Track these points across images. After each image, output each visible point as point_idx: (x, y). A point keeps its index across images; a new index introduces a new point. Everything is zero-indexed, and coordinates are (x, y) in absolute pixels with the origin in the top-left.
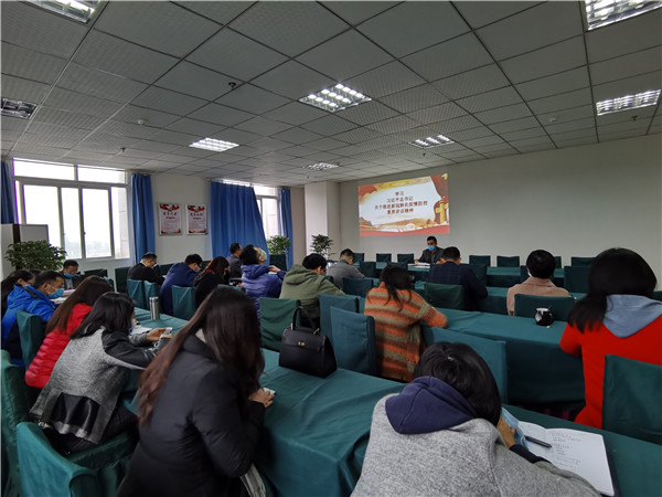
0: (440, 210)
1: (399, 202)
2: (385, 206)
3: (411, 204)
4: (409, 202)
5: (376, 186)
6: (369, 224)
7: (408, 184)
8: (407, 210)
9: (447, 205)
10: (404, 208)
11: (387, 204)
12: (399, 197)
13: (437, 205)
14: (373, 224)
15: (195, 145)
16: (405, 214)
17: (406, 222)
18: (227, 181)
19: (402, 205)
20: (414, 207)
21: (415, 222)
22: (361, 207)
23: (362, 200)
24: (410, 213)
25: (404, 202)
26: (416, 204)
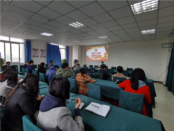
5: (91, 48)
7: (99, 48)
13: (105, 54)
14: (89, 57)
15: (42, 34)
18: (52, 44)
21: (100, 57)
23: (87, 51)
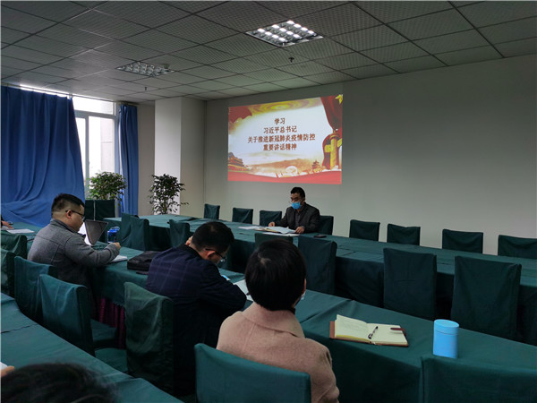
0: (331, 148)
1: (279, 134)
2: (260, 138)
3: (294, 137)
4: (291, 134)
5: (251, 108)
6: (239, 163)
7: (291, 107)
8: (288, 146)
9: (340, 142)
10: (285, 142)
11: (264, 135)
12: (280, 125)
13: (327, 141)
14: (245, 163)
16: (285, 151)
17: (286, 164)
19: (282, 138)
20: (297, 142)
21: (298, 163)
22: (231, 138)
23: (233, 128)
24: (292, 151)
25: (285, 134)
26: (300, 137)
